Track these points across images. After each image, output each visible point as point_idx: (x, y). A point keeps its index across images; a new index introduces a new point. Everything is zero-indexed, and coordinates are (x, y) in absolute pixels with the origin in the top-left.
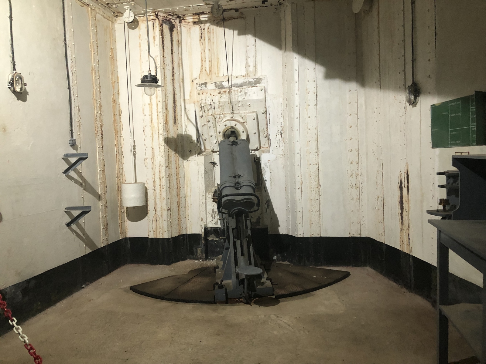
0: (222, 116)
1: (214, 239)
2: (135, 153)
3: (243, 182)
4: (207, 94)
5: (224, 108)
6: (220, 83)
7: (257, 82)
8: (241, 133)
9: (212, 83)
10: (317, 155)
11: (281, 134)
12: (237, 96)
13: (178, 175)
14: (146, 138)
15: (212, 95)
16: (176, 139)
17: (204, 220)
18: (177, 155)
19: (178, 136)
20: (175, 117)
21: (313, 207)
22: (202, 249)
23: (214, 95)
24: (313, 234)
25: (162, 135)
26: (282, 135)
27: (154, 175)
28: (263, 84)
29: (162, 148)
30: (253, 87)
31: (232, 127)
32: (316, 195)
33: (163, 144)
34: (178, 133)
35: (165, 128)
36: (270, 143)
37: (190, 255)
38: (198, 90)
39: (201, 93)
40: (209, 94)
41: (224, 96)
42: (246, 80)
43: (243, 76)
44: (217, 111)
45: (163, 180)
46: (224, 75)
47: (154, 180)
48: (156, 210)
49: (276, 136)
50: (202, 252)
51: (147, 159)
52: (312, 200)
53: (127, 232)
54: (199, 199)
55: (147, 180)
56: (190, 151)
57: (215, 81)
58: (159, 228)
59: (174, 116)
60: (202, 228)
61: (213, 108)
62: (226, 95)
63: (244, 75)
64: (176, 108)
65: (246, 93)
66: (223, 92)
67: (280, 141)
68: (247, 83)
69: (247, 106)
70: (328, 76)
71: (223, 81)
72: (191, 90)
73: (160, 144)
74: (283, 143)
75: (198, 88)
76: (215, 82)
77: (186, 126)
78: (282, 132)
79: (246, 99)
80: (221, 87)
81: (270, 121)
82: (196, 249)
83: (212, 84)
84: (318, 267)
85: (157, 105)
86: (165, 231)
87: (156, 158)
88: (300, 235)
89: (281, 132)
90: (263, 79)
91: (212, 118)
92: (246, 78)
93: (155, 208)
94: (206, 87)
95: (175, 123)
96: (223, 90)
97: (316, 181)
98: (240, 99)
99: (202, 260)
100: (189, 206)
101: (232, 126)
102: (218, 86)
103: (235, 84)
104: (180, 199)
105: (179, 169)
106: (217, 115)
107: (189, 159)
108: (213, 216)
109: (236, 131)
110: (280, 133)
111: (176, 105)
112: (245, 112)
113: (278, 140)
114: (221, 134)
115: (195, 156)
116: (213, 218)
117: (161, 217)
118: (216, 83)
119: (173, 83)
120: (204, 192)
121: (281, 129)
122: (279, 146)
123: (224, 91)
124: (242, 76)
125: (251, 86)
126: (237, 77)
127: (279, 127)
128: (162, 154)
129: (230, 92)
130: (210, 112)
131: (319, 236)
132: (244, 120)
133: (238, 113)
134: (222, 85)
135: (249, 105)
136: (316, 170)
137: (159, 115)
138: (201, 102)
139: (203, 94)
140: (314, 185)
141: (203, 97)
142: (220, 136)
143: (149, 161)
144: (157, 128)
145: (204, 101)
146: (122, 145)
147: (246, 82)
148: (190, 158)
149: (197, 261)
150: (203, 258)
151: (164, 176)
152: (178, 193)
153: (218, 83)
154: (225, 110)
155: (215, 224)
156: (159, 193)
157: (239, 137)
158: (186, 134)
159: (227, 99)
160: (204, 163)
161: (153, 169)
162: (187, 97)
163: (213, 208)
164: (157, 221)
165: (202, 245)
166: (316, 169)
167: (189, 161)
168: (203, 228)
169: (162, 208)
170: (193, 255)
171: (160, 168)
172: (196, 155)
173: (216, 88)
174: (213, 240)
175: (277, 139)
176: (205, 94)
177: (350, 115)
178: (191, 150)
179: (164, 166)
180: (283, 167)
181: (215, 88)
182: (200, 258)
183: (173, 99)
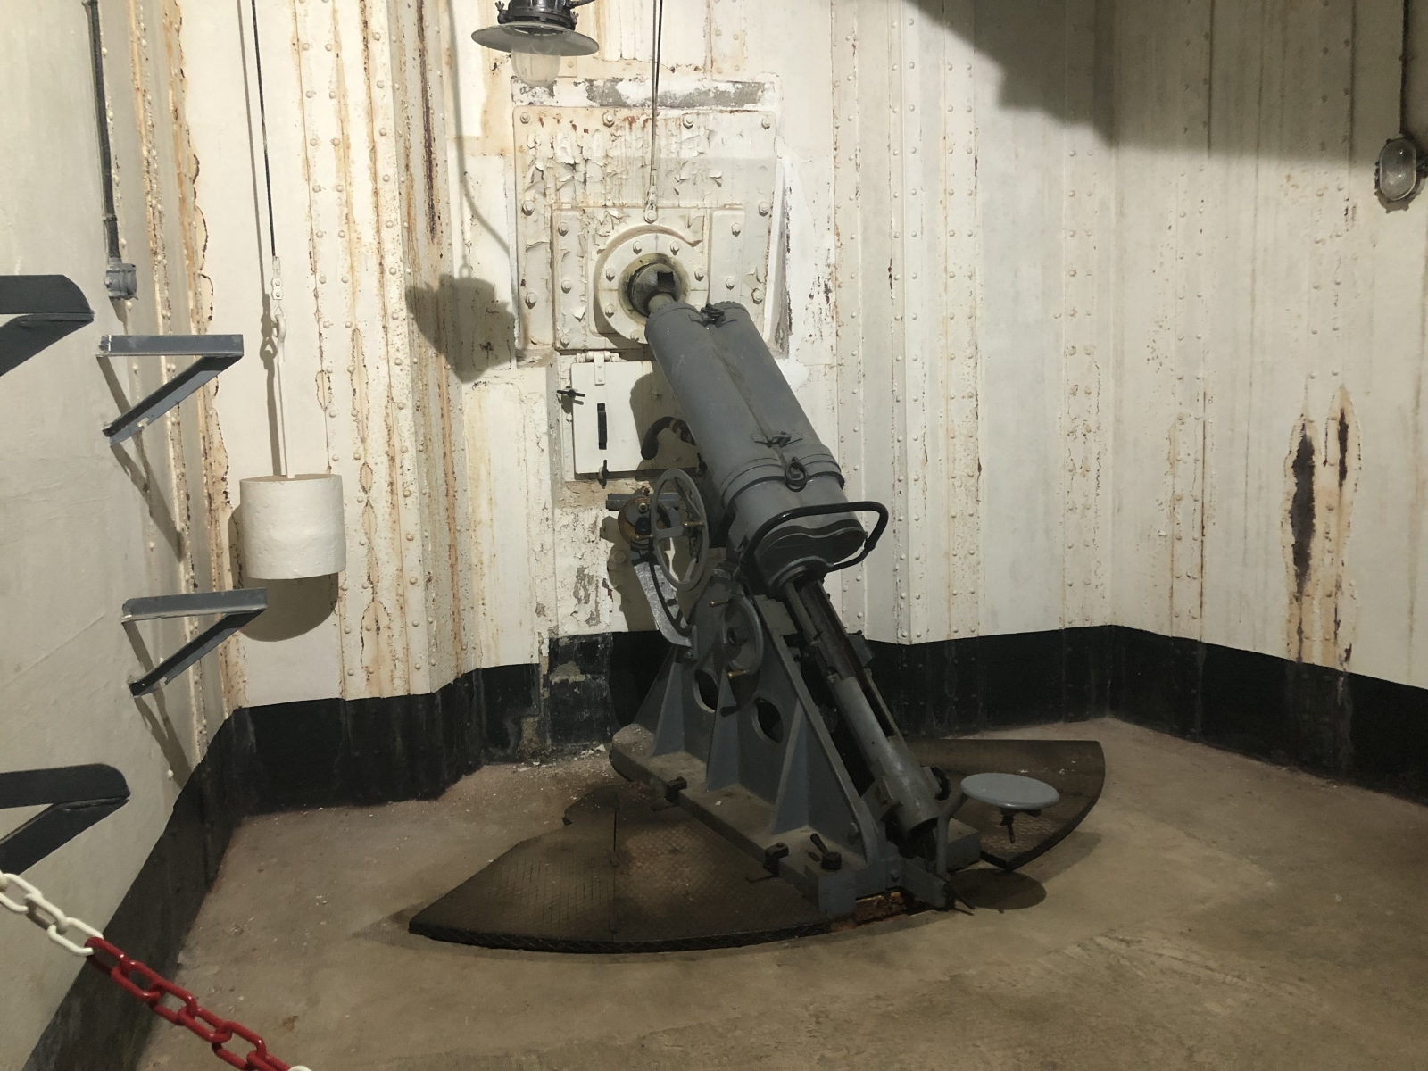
0: (615, 213)
1: (572, 679)
2: (269, 348)
3: (812, 459)
4: (558, 121)
5: (624, 182)
6: (608, 84)
7: (746, 95)
8: (692, 282)
9: (577, 81)
10: (973, 365)
11: (827, 290)
12: (677, 144)
13: (447, 440)
14: (321, 288)
15: (580, 129)
16: (436, 294)
17: (547, 612)
18: (443, 359)
19: (442, 285)
20: (431, 207)
21: (960, 540)
22: (539, 722)
23: (586, 131)
24: (956, 632)
25: (398, 274)
26: (830, 295)
27: (363, 440)
28: (768, 105)
29: (399, 331)
30: (736, 113)
31: (662, 259)
32: (969, 501)
33: (404, 313)
34: (442, 272)
35: (406, 249)
36: (791, 323)
37: (490, 749)
38: (519, 103)
39: (534, 118)
40: (565, 123)
41: (625, 133)
42: (708, 84)
43: (696, 69)
44: (595, 194)
45: (408, 461)
46: (623, 56)
47: (362, 462)
48: (375, 583)
49: (811, 296)
50: (540, 732)
51: (331, 376)
52: (954, 517)
53: (241, 685)
54: (528, 531)
55: (332, 464)
56: (488, 347)
57: (588, 78)
58: (388, 658)
59: (427, 202)
60: (541, 642)
61: (582, 180)
62: (634, 134)
63: (700, 65)
64: (434, 169)
65: (710, 134)
66: (624, 120)
67: (823, 316)
68: (712, 95)
69: (711, 182)
70: (1014, 96)
71: (621, 80)
72: (489, 99)
73: (389, 312)
74: (834, 324)
75: (518, 96)
76: (586, 80)
77: (467, 246)
78: (830, 285)
79: (710, 154)
80: (611, 100)
81: (790, 242)
82: (518, 723)
83: (576, 84)
84: (971, 738)
85: (373, 149)
86: (418, 669)
87: (371, 371)
88: (919, 636)
89: (826, 285)
90: (766, 86)
91: (581, 220)
92: (708, 76)
93: (369, 577)
94: (552, 94)
95: (433, 230)
96: (624, 113)
97: (968, 452)
98: (688, 153)
99: (542, 762)
100: (486, 562)
101: (659, 255)
102: (601, 98)
103: (665, 95)
104: (457, 534)
105: (449, 417)
106: (596, 210)
107: (482, 379)
108: (582, 593)
109: (674, 274)
110: (823, 286)
111: (433, 156)
112: (700, 203)
113: (817, 311)
114: (615, 284)
115: (507, 365)
116: (579, 600)
117: (395, 613)
118: (591, 81)
119: (423, 64)
120: (549, 506)
121: (827, 276)
122: (819, 334)
123: (628, 118)
124: (693, 67)
125: (729, 109)
126: (673, 70)
127: (821, 266)
128: (400, 355)
129: (650, 122)
130: (566, 196)
131: (974, 635)
132: (694, 232)
133: (673, 207)
134: (617, 92)
135: (718, 182)
136: (970, 417)
137: (381, 192)
138: (532, 152)
139: (541, 120)
140: (963, 466)
141: (543, 134)
142: (611, 290)
143: (340, 382)
144: (375, 246)
145: (545, 151)
146: (207, 313)
147: (707, 93)
148: (489, 374)
149: (524, 769)
150: (545, 754)
151: (407, 444)
152: (451, 510)
153: (599, 83)
154: (624, 192)
155: (588, 621)
156: (387, 517)
157: (682, 296)
158: (469, 279)
159: (637, 149)
160: (545, 395)
161: (359, 418)
162: (472, 128)
163: (582, 563)
164: (378, 629)
165: (539, 706)
166: (969, 414)
167: (482, 386)
168: (547, 642)
169: (402, 577)
170: (504, 744)
171: (388, 415)
172: (514, 362)
173: (595, 104)
174: (567, 680)
175: (814, 308)
176: (549, 121)
177: (1072, 236)
178: (489, 344)
179: (409, 404)
180: (831, 407)
181: (591, 103)
182: (534, 755)
183: (423, 131)
